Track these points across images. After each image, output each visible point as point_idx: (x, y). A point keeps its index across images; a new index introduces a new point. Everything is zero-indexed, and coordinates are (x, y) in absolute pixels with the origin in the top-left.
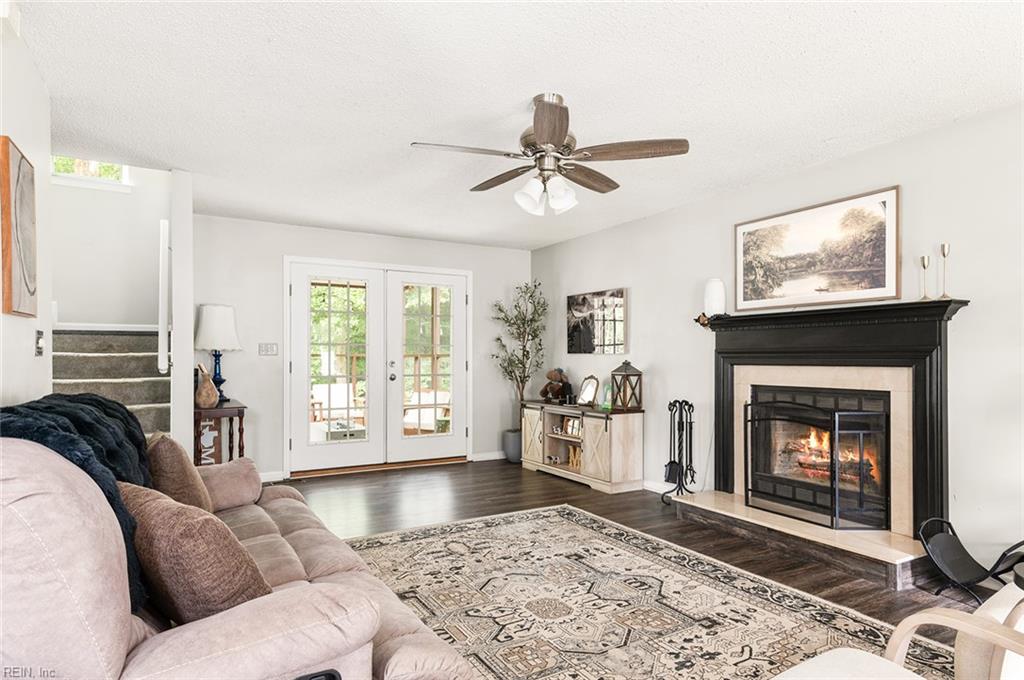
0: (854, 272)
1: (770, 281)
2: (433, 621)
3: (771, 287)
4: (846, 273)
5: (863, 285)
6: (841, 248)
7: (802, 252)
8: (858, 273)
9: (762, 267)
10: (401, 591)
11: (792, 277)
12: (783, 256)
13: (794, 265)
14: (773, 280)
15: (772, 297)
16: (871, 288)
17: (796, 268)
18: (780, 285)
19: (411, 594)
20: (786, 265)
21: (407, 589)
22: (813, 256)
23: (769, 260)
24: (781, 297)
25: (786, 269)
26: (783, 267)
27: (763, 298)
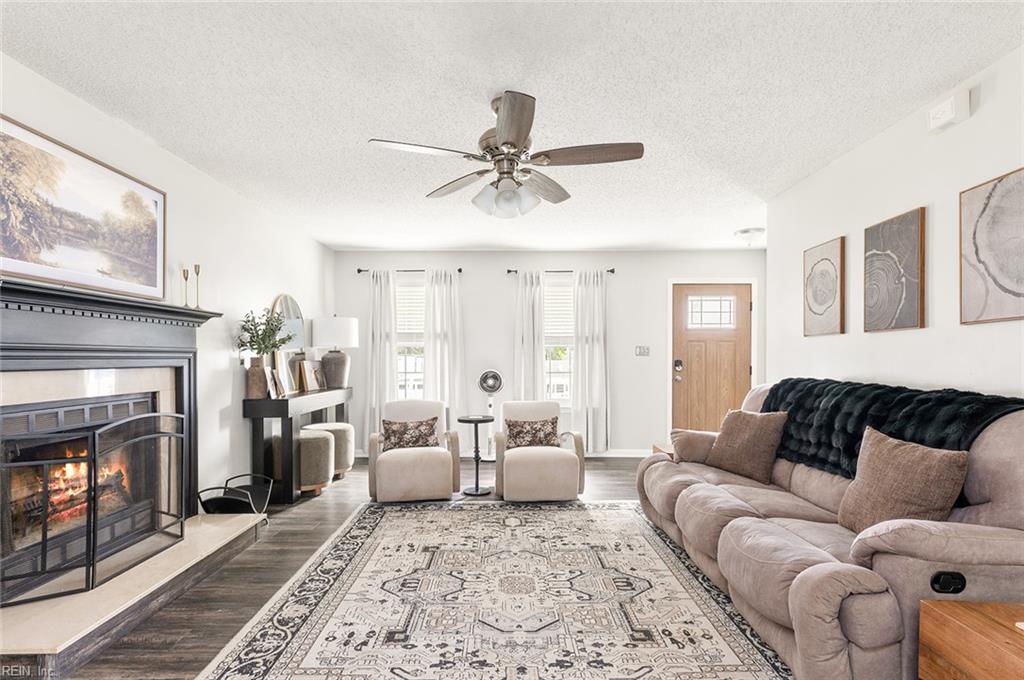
0: (135, 264)
1: (33, 234)
2: (623, 598)
3: (36, 244)
4: (129, 261)
5: (140, 279)
6: (123, 230)
7: (83, 213)
8: (140, 266)
9: (20, 205)
10: (648, 644)
11: (68, 241)
12: (56, 205)
13: (72, 227)
14: (40, 235)
15: (38, 261)
16: (147, 285)
17: (72, 231)
18: (51, 247)
19: (637, 635)
20: (60, 222)
21: (641, 645)
22: (95, 225)
23: (33, 199)
24: (51, 266)
25: (60, 227)
26: (56, 220)
27: (22, 258)
